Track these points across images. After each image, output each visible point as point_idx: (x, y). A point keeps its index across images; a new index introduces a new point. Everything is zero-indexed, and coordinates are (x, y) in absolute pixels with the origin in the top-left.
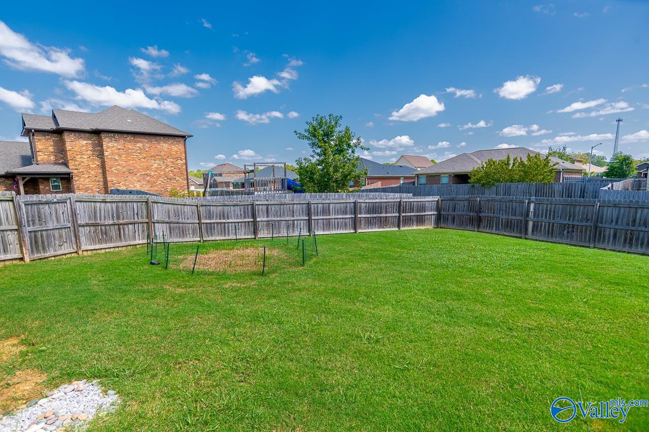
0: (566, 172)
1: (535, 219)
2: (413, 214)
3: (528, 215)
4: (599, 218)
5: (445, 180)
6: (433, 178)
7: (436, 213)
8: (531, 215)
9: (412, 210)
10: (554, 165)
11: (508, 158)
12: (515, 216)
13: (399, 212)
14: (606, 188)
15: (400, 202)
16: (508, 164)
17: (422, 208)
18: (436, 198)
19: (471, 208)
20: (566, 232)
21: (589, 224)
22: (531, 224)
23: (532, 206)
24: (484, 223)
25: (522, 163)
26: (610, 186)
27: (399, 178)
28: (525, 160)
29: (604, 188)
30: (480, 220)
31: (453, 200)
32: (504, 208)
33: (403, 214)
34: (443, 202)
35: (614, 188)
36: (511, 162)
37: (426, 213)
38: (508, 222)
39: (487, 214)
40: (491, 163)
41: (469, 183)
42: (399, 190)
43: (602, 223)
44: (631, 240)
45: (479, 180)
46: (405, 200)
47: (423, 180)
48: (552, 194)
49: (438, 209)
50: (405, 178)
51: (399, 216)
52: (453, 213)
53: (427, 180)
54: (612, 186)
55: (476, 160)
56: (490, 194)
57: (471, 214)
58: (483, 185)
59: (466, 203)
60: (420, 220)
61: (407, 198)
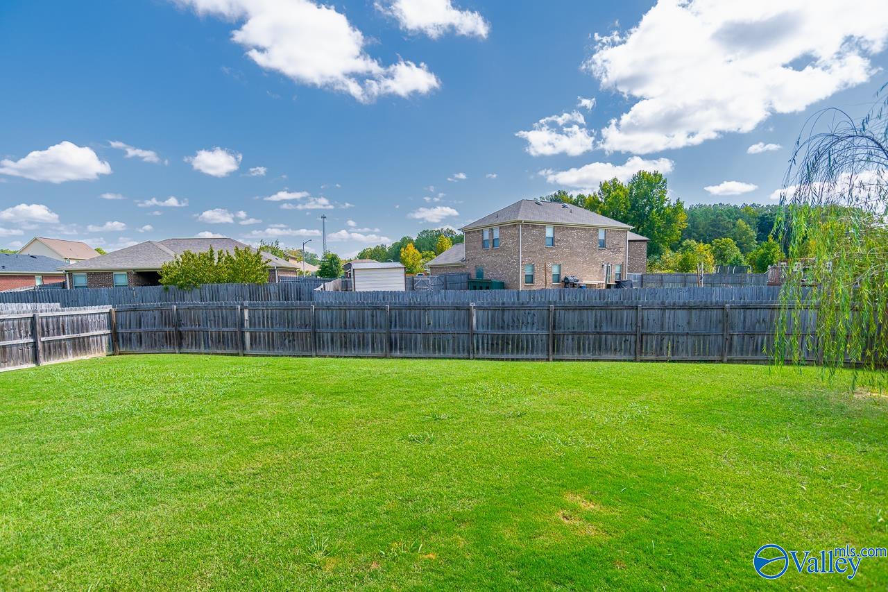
0: (281, 270)
1: (252, 329)
2: (64, 337)
3: (242, 325)
4: (316, 323)
5: (122, 280)
6: (100, 278)
7: (109, 332)
8: (247, 324)
9: (60, 329)
10: (267, 262)
11: (212, 251)
12: (227, 327)
13: (34, 335)
14: (319, 289)
15: (33, 318)
16: (212, 259)
17: (82, 325)
18: (107, 308)
19: (166, 321)
20: (287, 341)
21: (308, 330)
22: (247, 335)
23: (246, 312)
24: (187, 340)
25: (229, 259)
26: (322, 286)
27: (31, 277)
28: (233, 254)
29: (317, 289)
30: (180, 336)
31: (135, 310)
32: (212, 318)
33: (43, 339)
34: (120, 314)
35: (326, 290)
36: (216, 257)
37: (91, 333)
38: (219, 336)
39: (189, 328)
40: (188, 256)
41: (160, 284)
42: (33, 297)
43: (319, 328)
44: (346, 343)
45: (174, 281)
46: (44, 314)
47: (81, 281)
48: (268, 298)
49: (112, 325)
50: (44, 277)
51: (35, 345)
52: (138, 330)
53: (90, 280)
54: (324, 287)
55: (169, 251)
56: (192, 300)
57: (167, 329)
58: (181, 287)
59: (157, 314)
60: (81, 345)
61: (48, 310)
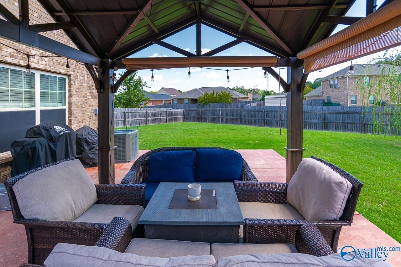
0: (240, 98)
1: (222, 117)
2: (172, 117)
3: (219, 115)
5: (186, 102)
6: (180, 101)
7: (183, 116)
8: (220, 115)
9: (172, 115)
10: (232, 96)
11: (214, 92)
12: (215, 116)
14: (248, 105)
15: (166, 112)
16: (213, 95)
17: (177, 114)
18: (183, 110)
19: (198, 114)
20: (232, 121)
21: (239, 117)
22: (220, 118)
23: (220, 112)
24: (203, 119)
25: (219, 95)
26: (250, 104)
27: (162, 101)
28: (220, 93)
29: (247, 105)
30: (202, 118)
31: (190, 110)
32: (210, 113)
33: (168, 117)
34: (186, 111)
36: (215, 94)
37: (179, 117)
38: (212, 118)
39: (204, 116)
40: (206, 94)
41: (197, 103)
42: (164, 106)
43: (242, 117)
44: (250, 122)
45: (202, 102)
46: (169, 111)
47: (175, 102)
49: (184, 114)
50: (165, 101)
51: (167, 118)
52: (190, 116)
53: (178, 102)
55: (201, 92)
56: (207, 108)
57: (198, 116)
58: (204, 104)
59: (196, 111)
60: (176, 120)
